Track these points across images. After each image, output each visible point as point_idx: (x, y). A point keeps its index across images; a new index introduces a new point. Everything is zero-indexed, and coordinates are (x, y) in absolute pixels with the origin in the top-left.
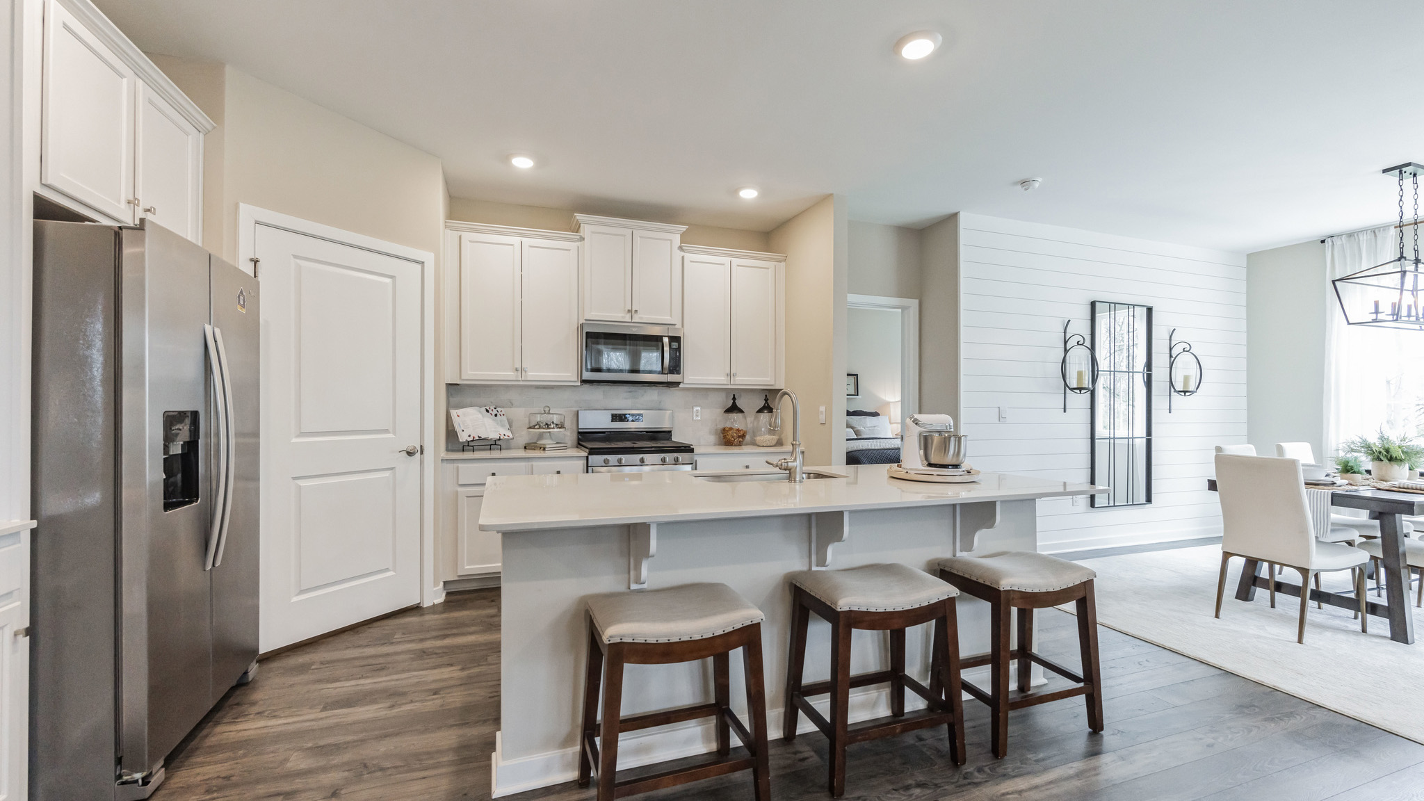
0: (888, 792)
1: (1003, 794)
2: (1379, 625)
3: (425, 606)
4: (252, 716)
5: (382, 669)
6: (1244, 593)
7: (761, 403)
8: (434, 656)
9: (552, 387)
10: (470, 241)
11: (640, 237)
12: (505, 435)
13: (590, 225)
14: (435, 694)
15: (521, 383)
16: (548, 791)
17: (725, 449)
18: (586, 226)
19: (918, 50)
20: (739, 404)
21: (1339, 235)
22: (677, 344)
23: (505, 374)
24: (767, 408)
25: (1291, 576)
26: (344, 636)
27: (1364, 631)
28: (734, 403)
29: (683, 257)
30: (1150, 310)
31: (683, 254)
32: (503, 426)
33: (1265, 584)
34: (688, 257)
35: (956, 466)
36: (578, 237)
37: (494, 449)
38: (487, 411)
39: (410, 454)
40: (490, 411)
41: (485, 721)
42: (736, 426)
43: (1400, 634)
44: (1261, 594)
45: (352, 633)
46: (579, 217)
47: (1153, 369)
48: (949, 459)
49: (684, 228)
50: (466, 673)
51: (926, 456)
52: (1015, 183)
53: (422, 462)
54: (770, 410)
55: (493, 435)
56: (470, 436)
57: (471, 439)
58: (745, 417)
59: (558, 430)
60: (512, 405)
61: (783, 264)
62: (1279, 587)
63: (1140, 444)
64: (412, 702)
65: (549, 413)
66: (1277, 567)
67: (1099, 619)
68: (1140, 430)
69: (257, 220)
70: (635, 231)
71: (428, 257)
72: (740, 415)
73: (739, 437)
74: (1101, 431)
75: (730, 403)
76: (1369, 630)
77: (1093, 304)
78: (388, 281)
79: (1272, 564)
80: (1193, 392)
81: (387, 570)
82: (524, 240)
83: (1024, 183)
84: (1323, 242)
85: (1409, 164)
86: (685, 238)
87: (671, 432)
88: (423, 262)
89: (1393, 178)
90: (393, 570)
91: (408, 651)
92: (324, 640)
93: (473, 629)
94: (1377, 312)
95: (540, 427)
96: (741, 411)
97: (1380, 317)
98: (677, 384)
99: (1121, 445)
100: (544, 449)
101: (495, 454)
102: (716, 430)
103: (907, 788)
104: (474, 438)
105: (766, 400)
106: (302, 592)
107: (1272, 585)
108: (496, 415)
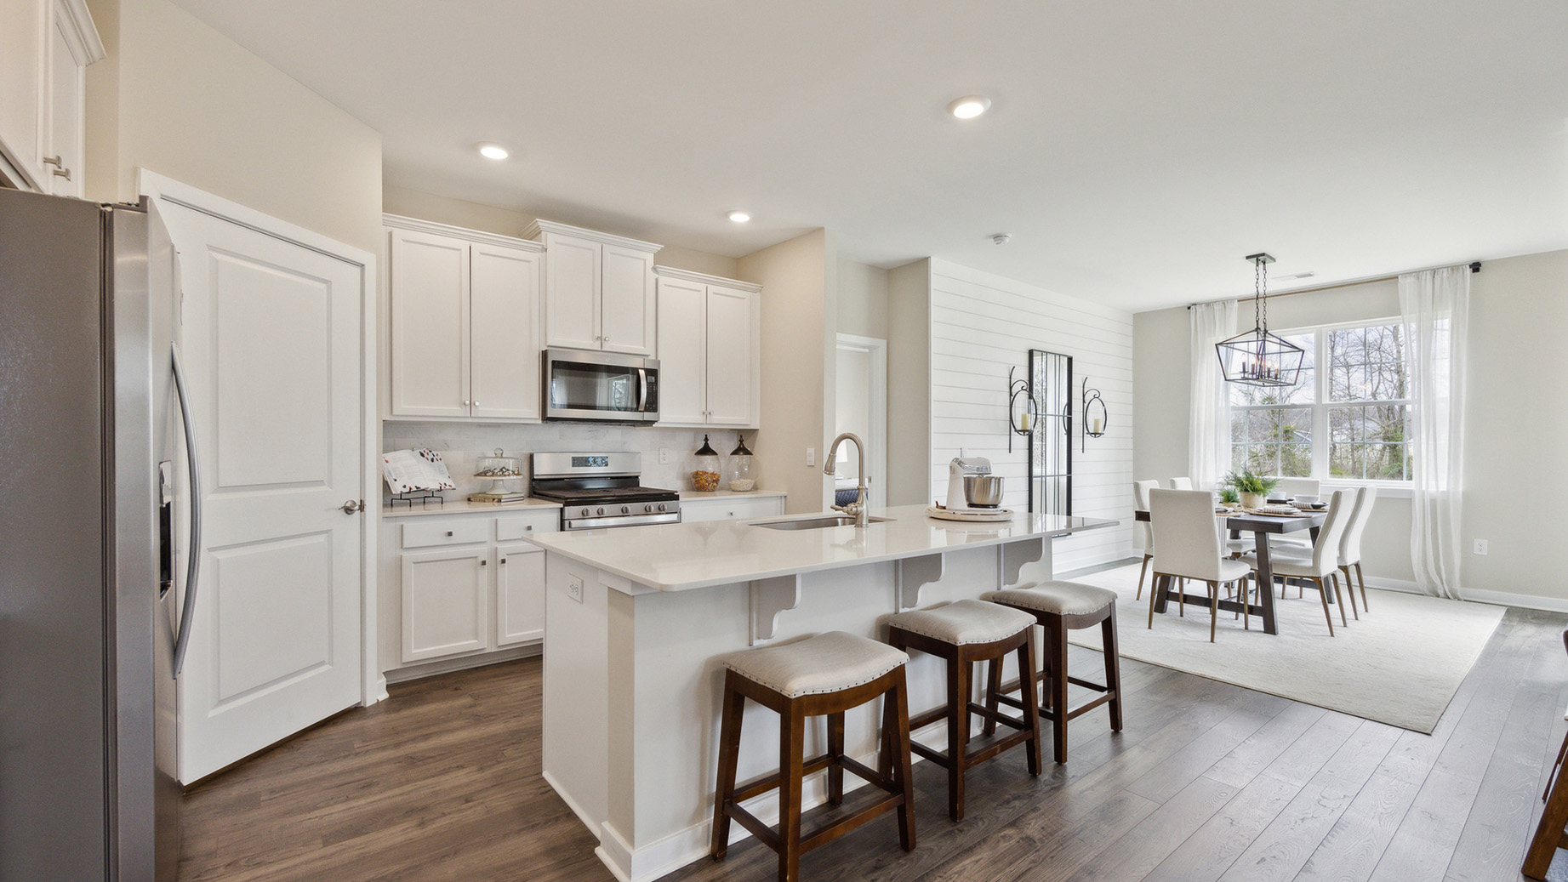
0: (995, 808)
1: (1081, 793)
2: (1257, 622)
3: (368, 705)
4: (222, 870)
5: (369, 785)
6: (1159, 607)
7: (734, 446)
8: (431, 760)
9: (498, 425)
10: (404, 241)
11: (611, 253)
12: (445, 484)
13: (554, 234)
14: (467, 801)
15: (470, 420)
16: (685, 872)
17: (697, 496)
18: (549, 235)
19: (968, 111)
20: (712, 445)
21: (1201, 304)
22: (653, 378)
23: (448, 409)
24: (741, 450)
25: (1198, 588)
26: (279, 756)
27: (1246, 628)
28: (706, 445)
29: (657, 280)
30: (1070, 360)
31: (657, 276)
32: (442, 473)
33: (1175, 597)
34: (663, 280)
35: (995, 506)
36: (540, 247)
37: (431, 503)
38: (422, 455)
39: (348, 510)
40: (425, 455)
41: (557, 819)
42: (710, 469)
43: (1270, 628)
44: (1172, 606)
45: (286, 750)
46: (542, 223)
47: (1073, 413)
48: (990, 501)
49: (658, 247)
50: (488, 773)
51: (968, 498)
52: (990, 237)
53: (362, 523)
54: (748, 453)
55: (433, 485)
56: (405, 487)
57: (407, 490)
58: (718, 459)
59: (515, 477)
60: (448, 447)
61: (758, 295)
62: (1188, 599)
63: (1064, 480)
64: (444, 815)
65: (502, 457)
66: (1185, 580)
67: (1069, 640)
68: (1064, 471)
69: (165, 193)
70: (604, 245)
71: (369, 259)
72: (713, 457)
73: (714, 481)
74: (1037, 471)
75: (701, 445)
76: (1249, 627)
77: (1031, 353)
78: (323, 286)
79: (1181, 578)
80: (1101, 434)
81: (322, 663)
82: (474, 245)
83: (998, 237)
84: (1189, 308)
85: (1263, 254)
86: (659, 259)
87: (637, 477)
88: (363, 265)
89: (1252, 264)
90: (329, 663)
91: (389, 761)
92: (250, 764)
93: (456, 724)
94: (1244, 372)
95: (493, 474)
96: (714, 453)
97: (1246, 375)
98: (650, 423)
99: (1050, 481)
100: (500, 501)
101: (435, 508)
102: (684, 474)
103: (1008, 802)
104: (411, 489)
105: (741, 441)
106: (221, 702)
107: (1181, 598)
108: (432, 460)
